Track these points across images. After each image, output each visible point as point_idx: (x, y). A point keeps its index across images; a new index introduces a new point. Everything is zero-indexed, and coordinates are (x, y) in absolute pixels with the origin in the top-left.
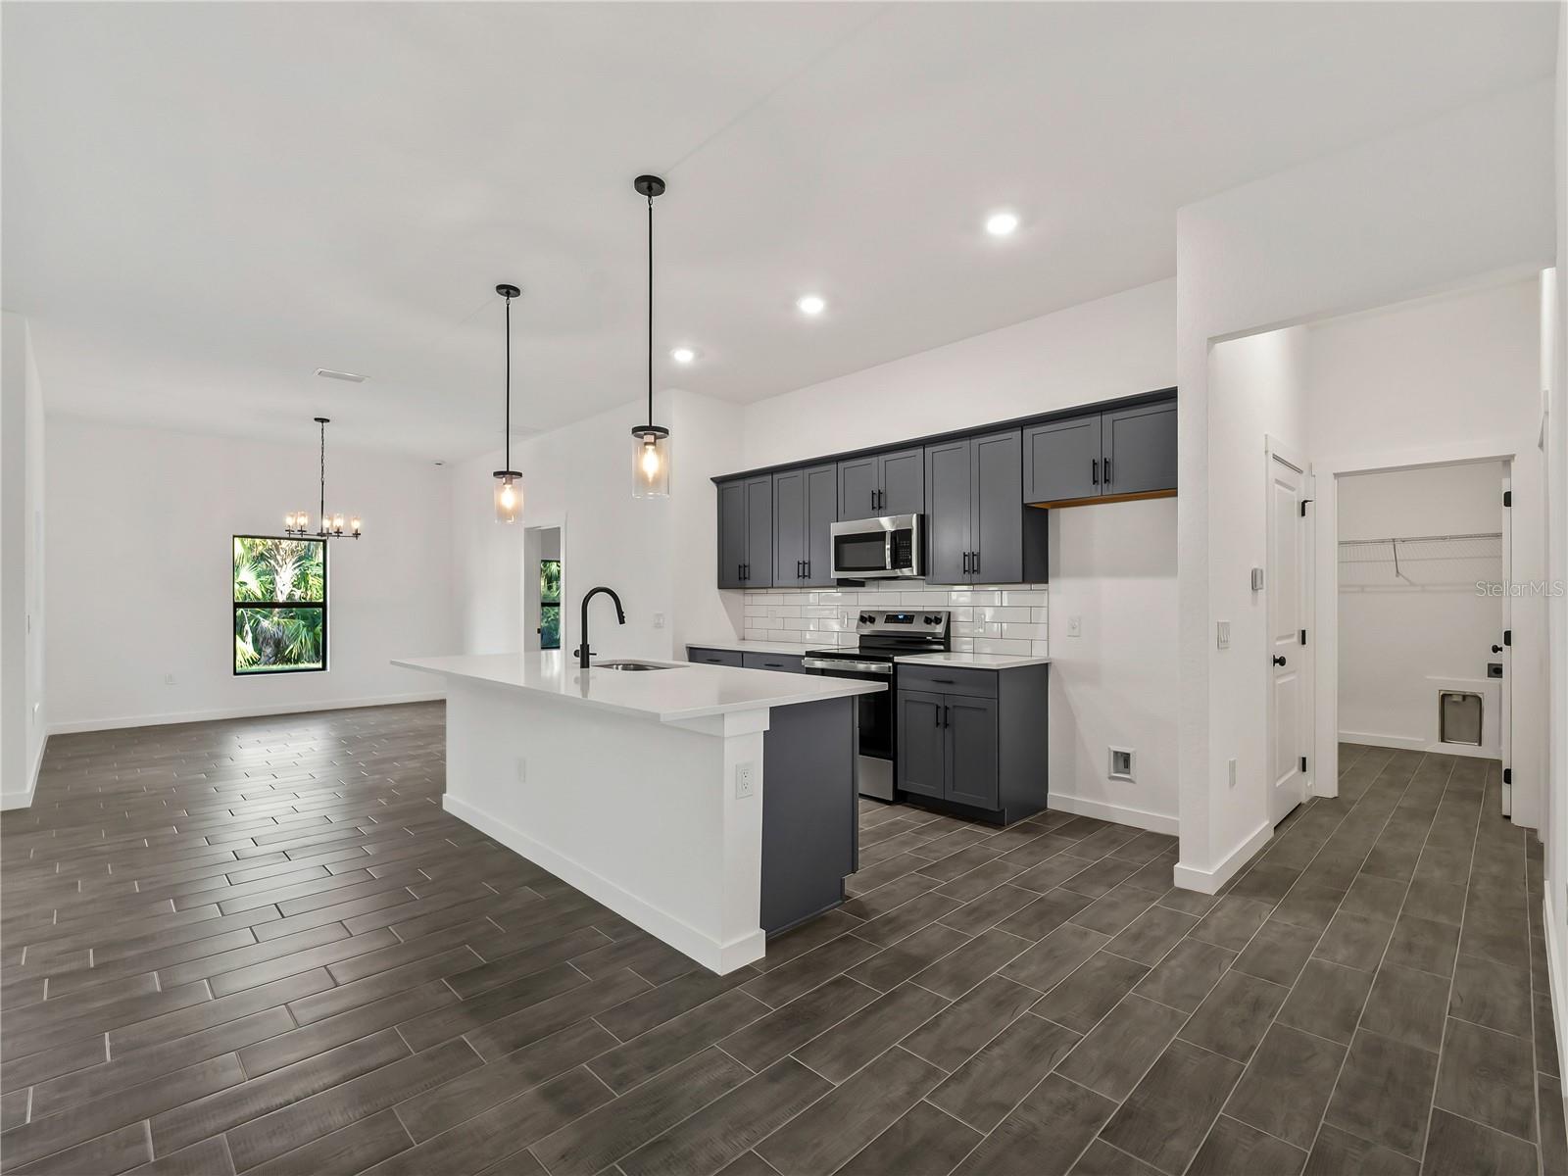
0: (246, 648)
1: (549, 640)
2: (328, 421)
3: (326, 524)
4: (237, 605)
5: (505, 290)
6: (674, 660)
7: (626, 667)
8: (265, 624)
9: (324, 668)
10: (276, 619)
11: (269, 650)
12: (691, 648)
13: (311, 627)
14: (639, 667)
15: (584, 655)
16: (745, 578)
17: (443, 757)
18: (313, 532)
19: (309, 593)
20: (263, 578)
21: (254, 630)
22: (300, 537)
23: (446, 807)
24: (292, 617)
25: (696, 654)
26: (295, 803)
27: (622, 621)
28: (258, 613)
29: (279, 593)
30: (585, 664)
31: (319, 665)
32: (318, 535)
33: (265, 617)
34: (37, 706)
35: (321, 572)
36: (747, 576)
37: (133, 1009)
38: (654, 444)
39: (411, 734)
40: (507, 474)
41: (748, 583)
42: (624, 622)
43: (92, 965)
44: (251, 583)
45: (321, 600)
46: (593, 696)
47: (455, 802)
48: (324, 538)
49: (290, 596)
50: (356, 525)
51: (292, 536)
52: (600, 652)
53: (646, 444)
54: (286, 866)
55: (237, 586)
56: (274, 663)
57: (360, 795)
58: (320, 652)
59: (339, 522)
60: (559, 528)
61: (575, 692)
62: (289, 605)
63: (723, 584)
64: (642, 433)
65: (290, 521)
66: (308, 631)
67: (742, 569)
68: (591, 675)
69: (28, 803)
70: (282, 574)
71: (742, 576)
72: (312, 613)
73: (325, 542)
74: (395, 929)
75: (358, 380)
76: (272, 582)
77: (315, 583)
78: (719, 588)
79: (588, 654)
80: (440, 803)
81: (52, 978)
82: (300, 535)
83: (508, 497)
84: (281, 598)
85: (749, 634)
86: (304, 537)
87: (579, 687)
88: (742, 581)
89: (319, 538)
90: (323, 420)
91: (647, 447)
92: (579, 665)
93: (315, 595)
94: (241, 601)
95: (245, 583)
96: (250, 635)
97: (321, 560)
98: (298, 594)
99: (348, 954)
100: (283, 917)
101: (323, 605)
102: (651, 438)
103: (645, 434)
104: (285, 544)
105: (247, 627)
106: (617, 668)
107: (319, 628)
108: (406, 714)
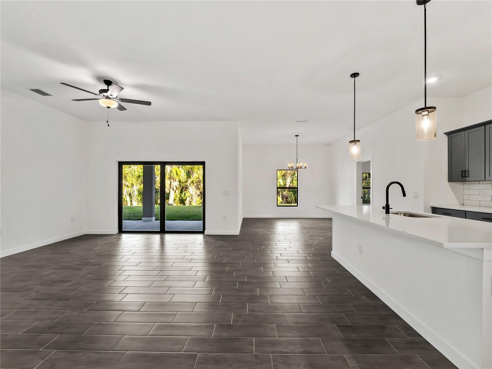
0: (280, 199)
1: (366, 201)
2: (298, 136)
3: (298, 165)
4: (278, 188)
5: (354, 75)
6: (424, 212)
7: (405, 215)
8: (284, 193)
9: (297, 206)
10: (286, 191)
11: (285, 200)
12: (433, 208)
13: (294, 194)
14: (411, 215)
15: (387, 209)
16: (465, 177)
17: (331, 238)
18: (295, 167)
19: (294, 185)
20: (283, 181)
21: (282, 195)
22: (291, 169)
23: (332, 256)
24: (290, 191)
25: (435, 210)
26: (290, 245)
27: (404, 195)
28: (282, 190)
29: (287, 184)
30: (387, 212)
31: (296, 205)
32: (296, 168)
33: (284, 191)
34: (241, 211)
35: (297, 179)
36: (467, 175)
37: (253, 299)
38: (428, 115)
39: (320, 228)
40: (354, 141)
41: (468, 179)
42: (405, 196)
43: (246, 281)
44: (281, 182)
45: (297, 187)
46: (391, 226)
47: (335, 254)
48: (297, 169)
49: (290, 186)
50: (305, 165)
51: (290, 169)
52: (394, 207)
53: (423, 116)
54: (288, 265)
55: (278, 183)
56: (286, 204)
57: (307, 246)
58: (296, 201)
59: (301, 164)
60: (370, 161)
61: (383, 223)
62: (289, 188)
63: (451, 179)
64: (421, 111)
65: (289, 165)
66: (294, 195)
67: (464, 173)
68: (390, 217)
69: (238, 234)
70: (288, 180)
71: (464, 175)
72: (294, 190)
73: (297, 170)
74: (318, 297)
75: (306, 121)
76: (286, 182)
77: (295, 182)
78: (449, 181)
79: (389, 208)
80: (330, 254)
81: (240, 282)
82: (292, 169)
83: (355, 149)
84: (288, 186)
85: (465, 202)
86: (293, 169)
87: (385, 221)
88: (464, 178)
89: (296, 169)
90: (297, 136)
91: (423, 117)
92: (385, 213)
93: (295, 185)
94: (279, 187)
95: (280, 182)
96: (281, 196)
97: (297, 176)
98: (291, 185)
99: (305, 302)
100: (287, 282)
101: (297, 188)
102: (426, 113)
103: (423, 112)
104: (289, 171)
105: (280, 194)
106: (401, 215)
107: (296, 194)
108: (318, 221)
